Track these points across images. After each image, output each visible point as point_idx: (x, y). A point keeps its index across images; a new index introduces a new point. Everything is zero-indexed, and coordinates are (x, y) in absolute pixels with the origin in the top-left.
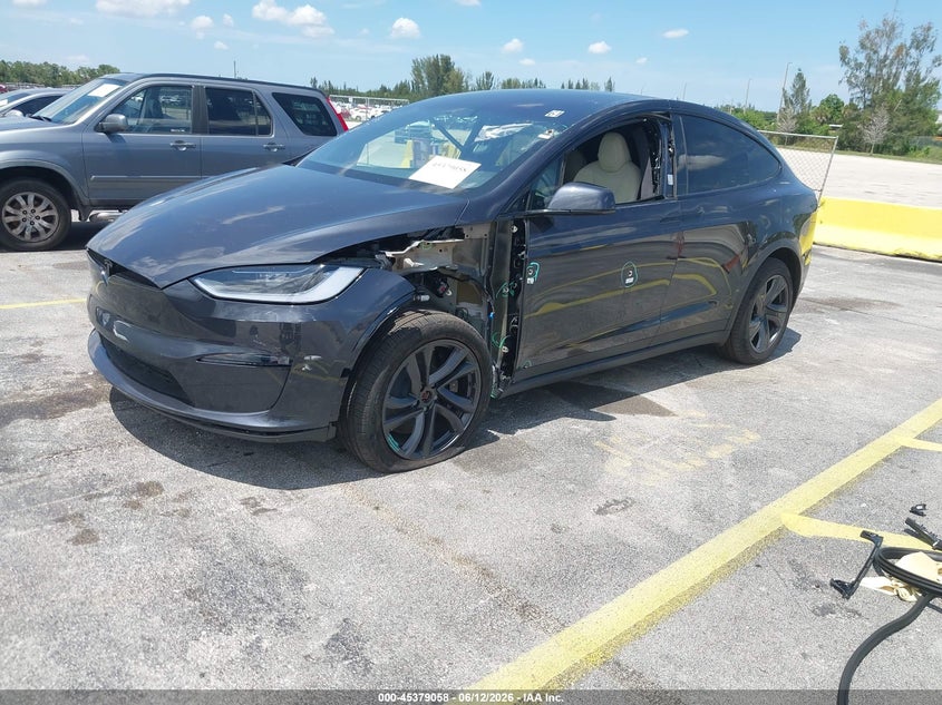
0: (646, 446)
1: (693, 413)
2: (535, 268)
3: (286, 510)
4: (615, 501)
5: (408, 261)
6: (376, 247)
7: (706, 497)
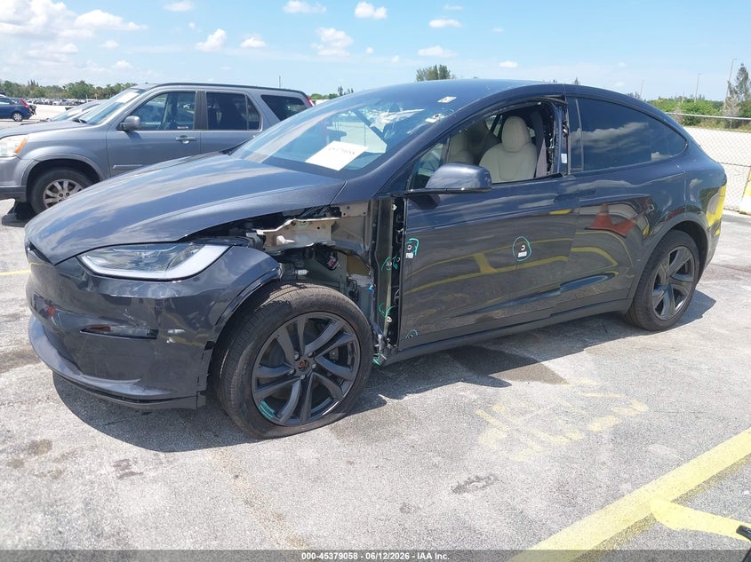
0: (528, 416)
1: (586, 381)
2: (414, 243)
3: (152, 474)
4: (477, 477)
5: (281, 239)
6: (249, 225)
7: (573, 476)
